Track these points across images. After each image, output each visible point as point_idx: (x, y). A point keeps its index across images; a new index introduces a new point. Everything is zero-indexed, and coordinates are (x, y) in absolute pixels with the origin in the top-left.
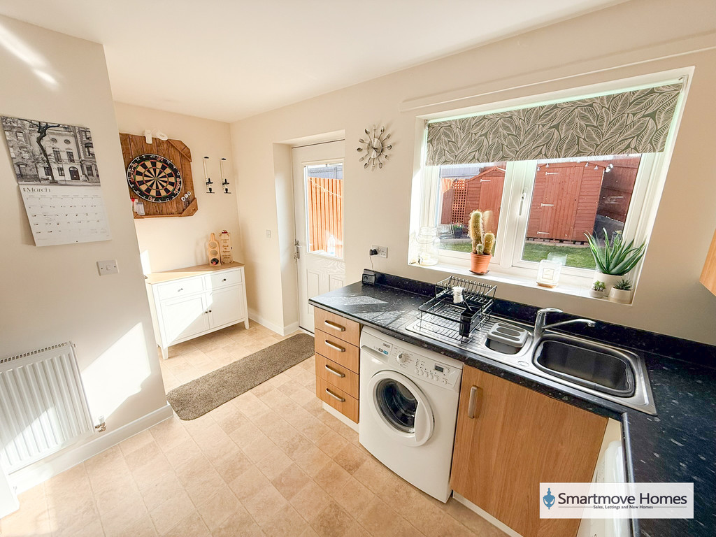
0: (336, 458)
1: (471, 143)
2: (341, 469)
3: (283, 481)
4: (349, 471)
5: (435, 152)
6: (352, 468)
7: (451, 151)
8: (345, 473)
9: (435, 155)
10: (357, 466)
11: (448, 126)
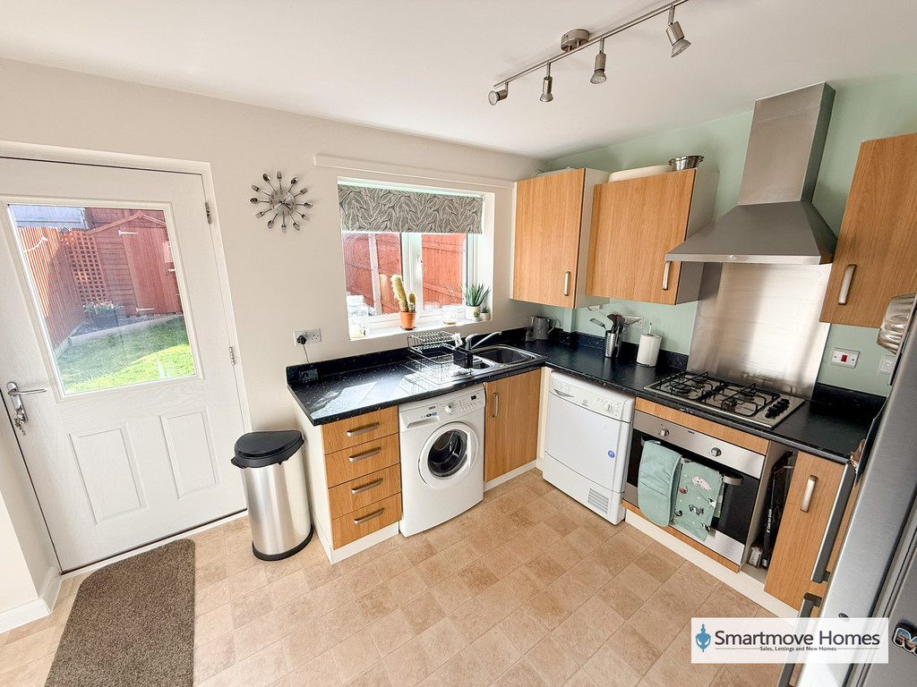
0: (412, 562)
1: (382, 213)
2: (428, 561)
3: (420, 621)
4: (432, 554)
5: (347, 216)
6: (430, 551)
7: (364, 217)
8: (433, 558)
9: (348, 219)
10: (429, 546)
11: (358, 192)
